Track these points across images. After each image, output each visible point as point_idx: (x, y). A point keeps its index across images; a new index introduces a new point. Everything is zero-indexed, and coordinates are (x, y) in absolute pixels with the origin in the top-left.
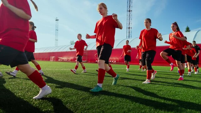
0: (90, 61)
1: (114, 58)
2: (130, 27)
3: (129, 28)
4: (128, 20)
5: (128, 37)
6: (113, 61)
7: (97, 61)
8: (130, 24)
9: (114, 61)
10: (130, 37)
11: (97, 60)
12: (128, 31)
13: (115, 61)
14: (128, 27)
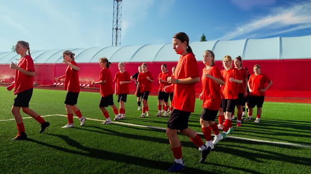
0: (43, 83)
1: (87, 80)
2: (119, 28)
3: (117, 29)
4: (115, 16)
5: (114, 44)
6: (84, 85)
7: (55, 84)
8: (119, 23)
9: (86, 85)
10: (118, 45)
11: (55, 82)
12: (115, 35)
13: (88, 85)
14: (115, 27)
